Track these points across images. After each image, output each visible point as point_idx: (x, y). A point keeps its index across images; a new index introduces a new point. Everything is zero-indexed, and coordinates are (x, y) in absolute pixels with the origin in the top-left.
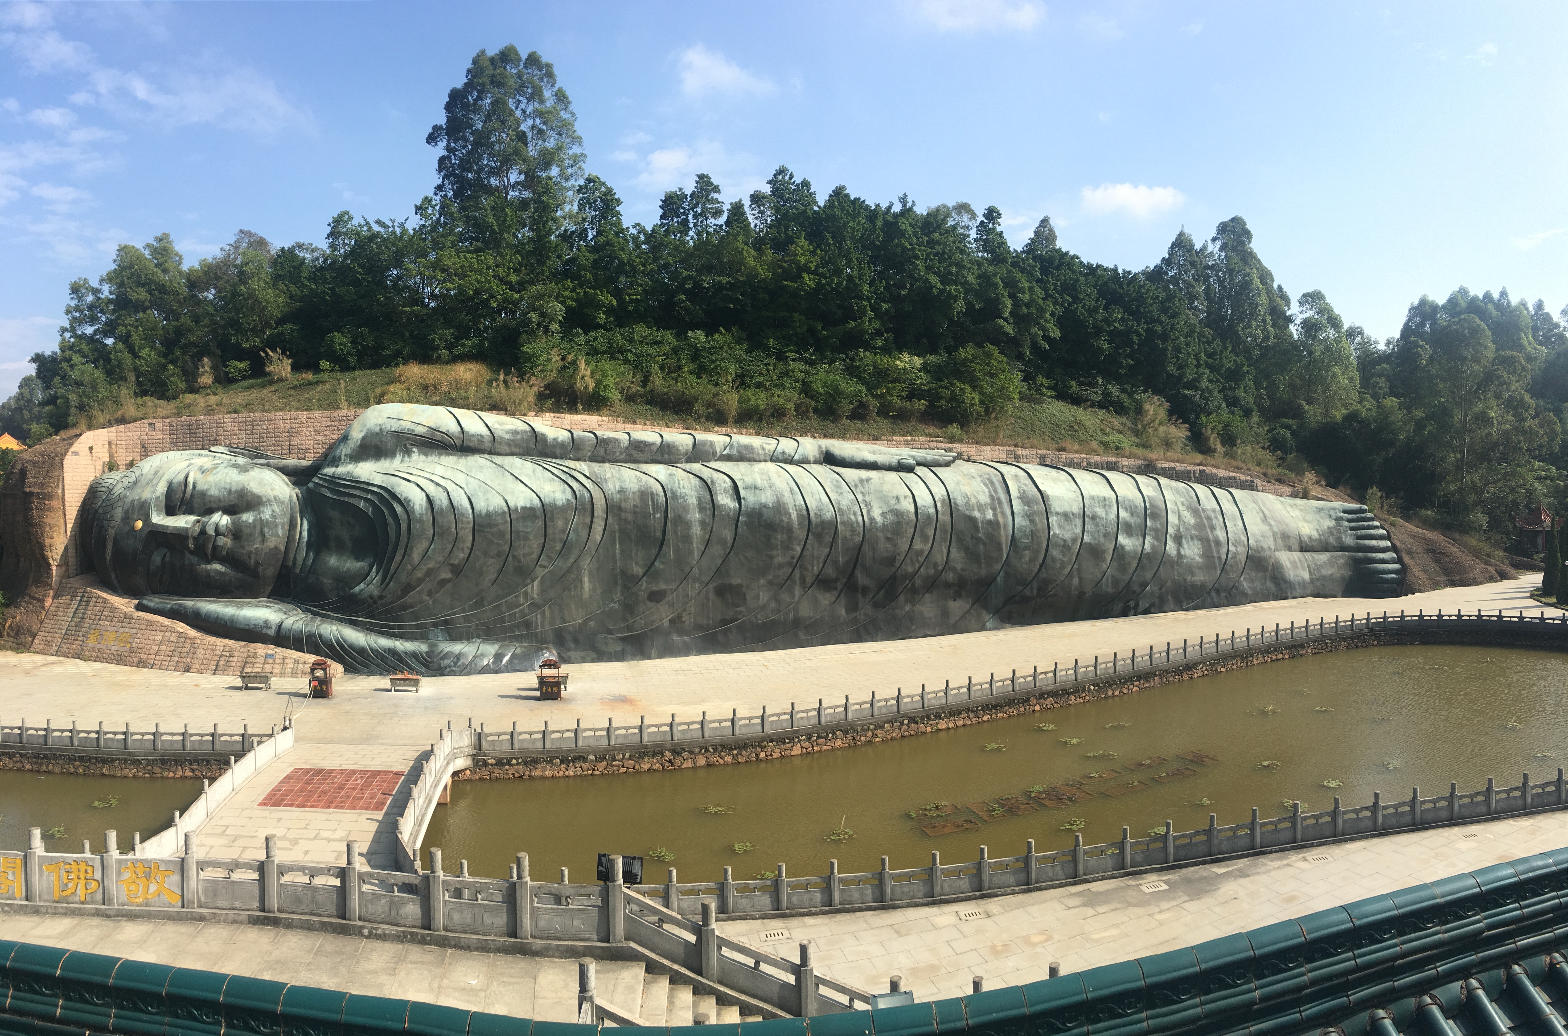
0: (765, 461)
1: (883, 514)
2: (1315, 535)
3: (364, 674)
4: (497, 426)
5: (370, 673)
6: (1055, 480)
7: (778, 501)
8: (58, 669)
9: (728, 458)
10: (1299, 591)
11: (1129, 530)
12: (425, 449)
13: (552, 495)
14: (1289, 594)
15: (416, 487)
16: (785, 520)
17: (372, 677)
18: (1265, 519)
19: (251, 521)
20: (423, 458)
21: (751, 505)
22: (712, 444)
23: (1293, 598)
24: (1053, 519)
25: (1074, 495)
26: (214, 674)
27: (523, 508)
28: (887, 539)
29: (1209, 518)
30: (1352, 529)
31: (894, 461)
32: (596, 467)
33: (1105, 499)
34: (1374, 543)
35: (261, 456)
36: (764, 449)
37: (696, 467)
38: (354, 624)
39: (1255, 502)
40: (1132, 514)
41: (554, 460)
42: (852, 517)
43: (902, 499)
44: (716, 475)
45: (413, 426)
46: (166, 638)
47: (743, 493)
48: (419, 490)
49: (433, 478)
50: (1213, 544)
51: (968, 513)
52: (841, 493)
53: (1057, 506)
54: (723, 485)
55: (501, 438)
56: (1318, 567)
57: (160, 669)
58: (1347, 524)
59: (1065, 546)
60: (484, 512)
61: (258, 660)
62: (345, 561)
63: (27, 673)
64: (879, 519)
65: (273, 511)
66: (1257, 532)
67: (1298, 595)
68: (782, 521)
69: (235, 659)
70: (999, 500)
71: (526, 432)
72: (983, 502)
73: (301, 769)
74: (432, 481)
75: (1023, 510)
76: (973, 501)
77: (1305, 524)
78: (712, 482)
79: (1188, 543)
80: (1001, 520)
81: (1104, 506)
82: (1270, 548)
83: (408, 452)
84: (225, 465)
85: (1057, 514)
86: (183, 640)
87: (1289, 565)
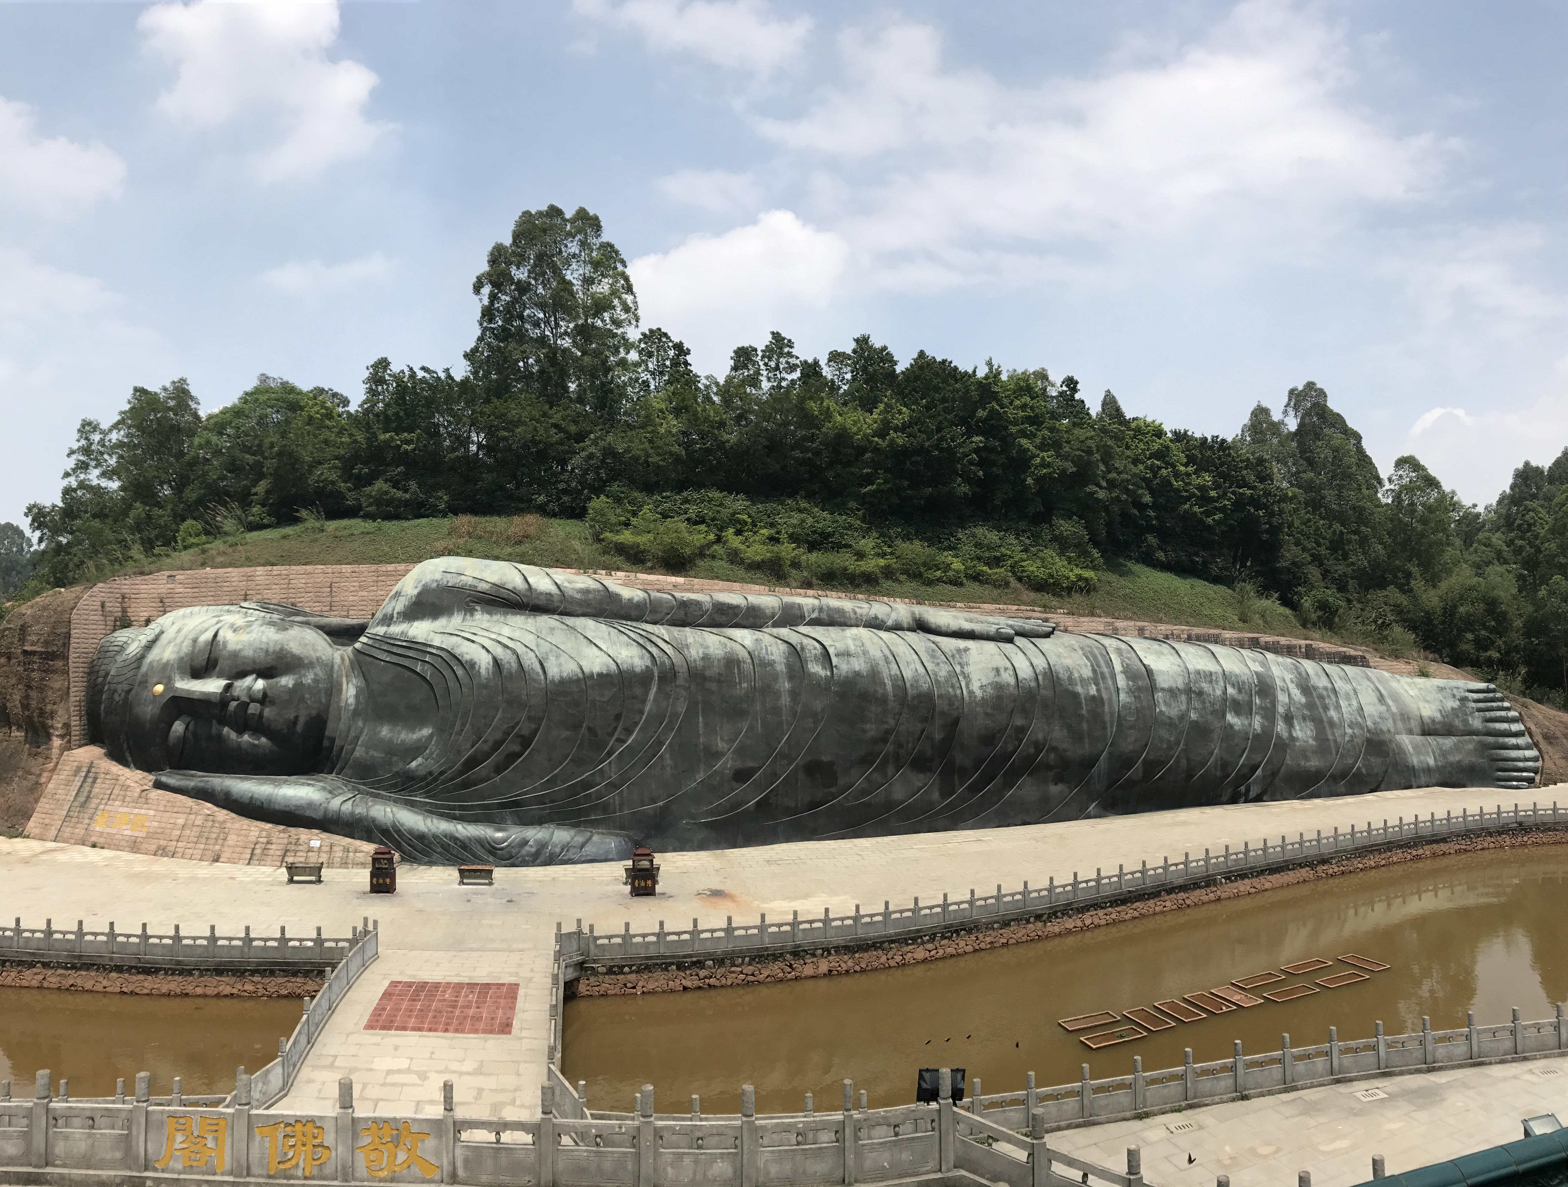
0: (857, 626)
1: (981, 687)
2: (1438, 716)
3: (425, 864)
4: (566, 584)
5: (431, 863)
6: (1160, 654)
7: (873, 670)
8: (61, 857)
9: (816, 622)
10: (1423, 779)
11: (1238, 707)
12: (489, 607)
13: (630, 661)
14: (1414, 784)
15: (481, 649)
16: (880, 691)
17: (434, 868)
18: (1381, 699)
19: (290, 686)
20: (486, 617)
21: (843, 673)
22: (800, 606)
23: (1419, 787)
24: (1159, 696)
25: (1179, 669)
26: (249, 864)
27: (600, 675)
28: (987, 714)
29: (1321, 697)
30: (1480, 710)
31: (992, 629)
32: (675, 630)
33: (1211, 674)
34: (1504, 726)
35: (298, 613)
36: (855, 613)
37: (784, 632)
38: (411, 805)
39: (1369, 679)
40: (1240, 691)
41: (629, 623)
42: (950, 690)
43: (1002, 671)
44: (806, 641)
45: (475, 583)
46: (190, 822)
47: (835, 660)
48: (484, 651)
49: (500, 639)
50: (1326, 725)
51: (1070, 688)
52: (938, 664)
53: (1163, 682)
54: (814, 652)
55: (572, 597)
56: (1444, 754)
57: (182, 857)
58: (1473, 705)
59: (1171, 724)
60: (557, 678)
61: (301, 848)
62: (399, 733)
63: (26, 861)
64: (979, 693)
65: (316, 674)
66: (1375, 713)
67: (1423, 783)
68: (876, 691)
69: (273, 847)
70: (1102, 674)
71: (599, 591)
72: (1085, 676)
73: (400, 982)
74: (499, 642)
75: (1128, 685)
76: (1076, 675)
77: (1427, 705)
78: (803, 648)
79: (1300, 724)
80: (1105, 696)
81: (1211, 682)
82: (1389, 731)
83: (471, 611)
84: (259, 622)
85: (1163, 689)
86: (210, 823)
87: (1411, 750)
